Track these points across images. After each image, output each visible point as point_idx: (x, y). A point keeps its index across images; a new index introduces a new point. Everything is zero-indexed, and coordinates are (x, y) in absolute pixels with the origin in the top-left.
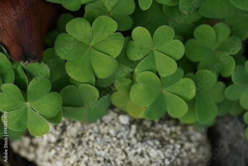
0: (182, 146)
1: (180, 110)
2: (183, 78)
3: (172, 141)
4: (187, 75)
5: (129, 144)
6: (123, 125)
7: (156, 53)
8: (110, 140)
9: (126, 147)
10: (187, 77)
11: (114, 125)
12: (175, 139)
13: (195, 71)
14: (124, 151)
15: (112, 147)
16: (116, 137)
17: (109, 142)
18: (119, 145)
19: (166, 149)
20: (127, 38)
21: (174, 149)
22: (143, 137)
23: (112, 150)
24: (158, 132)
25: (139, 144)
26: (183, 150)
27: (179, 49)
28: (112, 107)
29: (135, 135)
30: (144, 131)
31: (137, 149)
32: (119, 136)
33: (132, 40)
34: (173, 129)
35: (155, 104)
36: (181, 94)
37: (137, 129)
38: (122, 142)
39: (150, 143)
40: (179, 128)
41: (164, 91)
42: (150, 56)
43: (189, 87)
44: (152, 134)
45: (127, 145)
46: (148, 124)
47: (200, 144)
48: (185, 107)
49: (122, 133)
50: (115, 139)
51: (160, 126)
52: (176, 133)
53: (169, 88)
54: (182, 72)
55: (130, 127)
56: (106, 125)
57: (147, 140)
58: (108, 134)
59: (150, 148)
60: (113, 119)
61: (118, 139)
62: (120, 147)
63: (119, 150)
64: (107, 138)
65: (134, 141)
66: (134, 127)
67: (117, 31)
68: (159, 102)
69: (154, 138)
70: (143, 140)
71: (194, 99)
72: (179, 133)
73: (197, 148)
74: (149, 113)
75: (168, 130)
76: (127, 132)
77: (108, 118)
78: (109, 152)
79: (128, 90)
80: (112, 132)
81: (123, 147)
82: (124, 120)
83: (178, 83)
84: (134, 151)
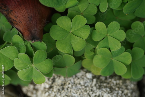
0: (123, 92)
1: (122, 71)
2: (124, 52)
3: (117, 89)
4: (127, 50)
5: (92, 90)
6: (88, 79)
7: (109, 37)
8: (80, 88)
9: (90, 92)
10: (127, 52)
11: (83, 79)
12: (119, 88)
13: (132, 48)
14: (88, 94)
15: (82, 92)
16: (84, 86)
17: (80, 89)
18: (86, 91)
19: (113, 93)
20: (92, 28)
21: (118, 94)
22: (100, 86)
23: (81, 94)
24: (108, 84)
25: (98, 90)
26: (123, 94)
27: (122, 35)
28: (82, 68)
29: (95, 85)
30: (101, 83)
31: (96, 93)
32: (86, 85)
33: (95, 29)
34: (118, 82)
35: (108, 67)
36: (123, 61)
37: (97, 81)
38: (88, 89)
39: (104, 90)
40: (121, 81)
41: (113, 60)
42: (105, 39)
43: (127, 58)
44: (105, 85)
45: (90, 91)
46: (103, 78)
47: (133, 91)
48: (125, 69)
49: (88, 84)
50: (83, 87)
51: (110, 80)
52: (119, 84)
53: (116, 58)
54: (124, 49)
55: (92, 80)
56: (78, 78)
57: (102, 88)
58: (80, 84)
59: (104, 92)
60: (83, 75)
61: (86, 87)
62: (86, 92)
63: (85, 93)
64: (79, 86)
65: (95, 88)
66: (95, 80)
67: (86, 24)
68: (110, 65)
69: (106, 87)
70: (100, 88)
71: (131, 64)
72: (121, 84)
73: (132, 93)
74: (104, 72)
75: (115, 82)
76: (91, 83)
77: (80, 75)
78: (80, 94)
79: (92, 58)
80: (82, 83)
81: (88, 92)
82: (89, 76)
83: (122, 55)
84: (94, 95)
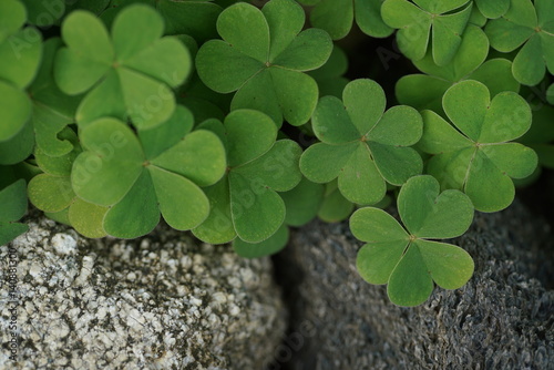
0: (206, 300)
1: (191, 211)
2: (194, 129)
3: (182, 290)
4: (201, 124)
5: (76, 300)
6: (63, 257)
7: (125, 75)
8: (31, 294)
9: (69, 307)
10: (204, 128)
11: (41, 258)
12: (189, 285)
14: (64, 316)
15: (37, 310)
16: (46, 285)
17: (30, 299)
18: (53, 305)
19: (166, 308)
20: (52, 42)
21: (186, 308)
22: (111, 282)
23: (36, 317)
24: (146, 272)
25: (102, 298)
26: (208, 310)
27: (176, 61)
28: (34, 215)
29: (92, 280)
30: (114, 269)
31: (96, 310)
32: (52, 283)
33: (63, 45)
34: (186, 261)
35: (131, 196)
36: (192, 172)
37: (96, 264)
38: (60, 295)
39: (126, 294)
40: (199, 259)
41: (151, 168)
42: (111, 81)
43: (206, 153)
44: (132, 276)
45: (72, 304)
46: (123, 252)
48: (202, 203)
49: (61, 276)
50: (43, 290)
51: (152, 255)
52: (191, 271)
53: (162, 159)
54: (188, 116)
55: (80, 263)
56: (22, 258)
57: (121, 288)
58: (28, 278)
59: (128, 307)
60: (39, 245)
61: (51, 290)
62: (56, 309)
63: (53, 315)
64: (23, 288)
65: (89, 292)
66: (88, 260)
67: (26, 26)
68: (141, 191)
69: (133, 286)
70: (110, 289)
71: (227, 178)
72: (199, 270)
74: (117, 221)
75: (172, 263)
76: (71, 274)
77: (24, 242)
78: (29, 322)
79: (68, 170)
80: (36, 273)
81: (62, 309)
82: (65, 244)
83: (183, 143)
84: (87, 318)
